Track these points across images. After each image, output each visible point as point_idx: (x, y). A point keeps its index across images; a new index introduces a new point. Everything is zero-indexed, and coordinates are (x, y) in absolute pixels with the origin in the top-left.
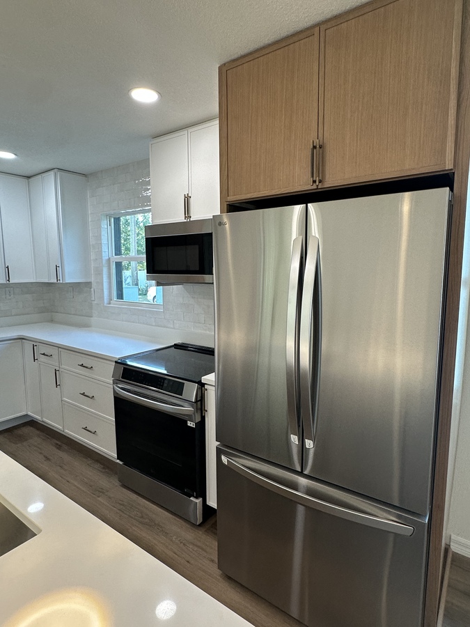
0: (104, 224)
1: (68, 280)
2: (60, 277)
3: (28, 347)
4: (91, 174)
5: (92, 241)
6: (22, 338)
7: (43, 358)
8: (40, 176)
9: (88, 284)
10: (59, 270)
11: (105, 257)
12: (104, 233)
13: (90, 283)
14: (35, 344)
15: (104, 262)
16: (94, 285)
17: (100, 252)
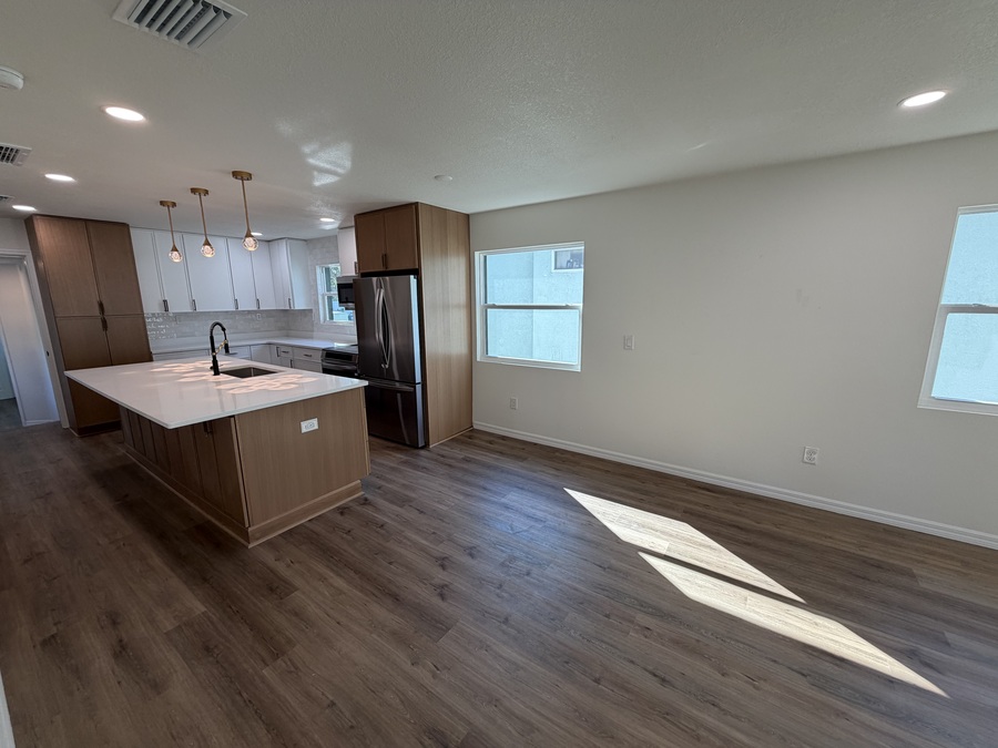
1: (297, 308)
2: (291, 306)
3: (274, 347)
6: (270, 344)
7: (283, 354)
8: (276, 242)
9: (311, 311)
10: (291, 301)
11: (320, 293)
14: (278, 346)
15: (320, 296)
16: (314, 312)
17: (317, 291)
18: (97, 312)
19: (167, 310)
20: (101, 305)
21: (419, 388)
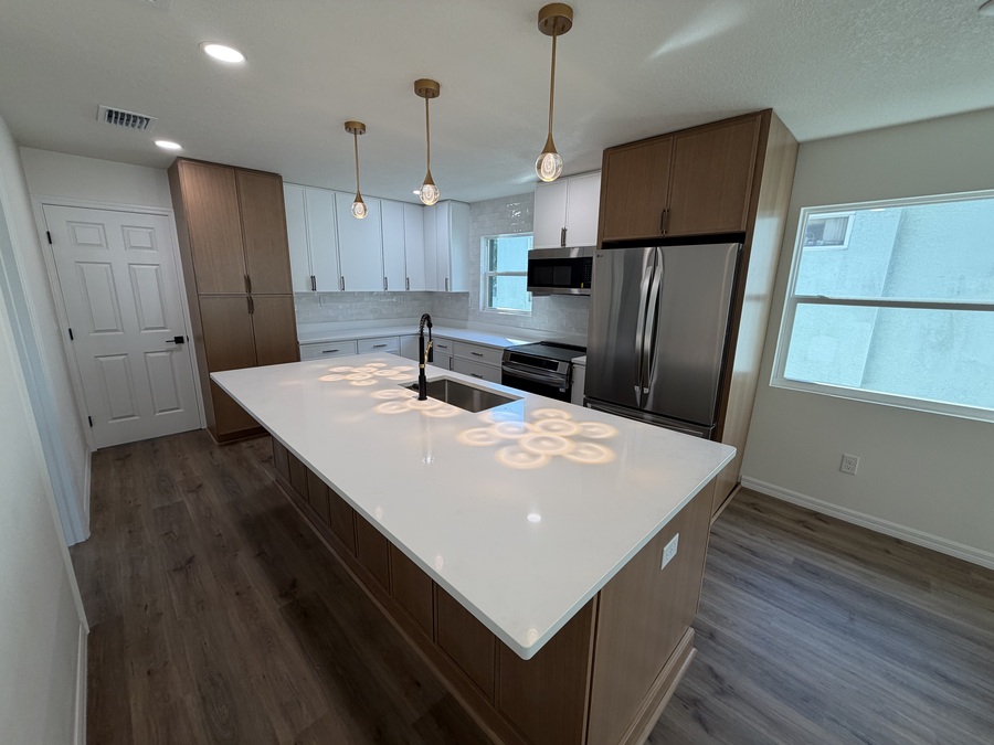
0: (483, 245)
1: (454, 290)
2: (448, 287)
4: (474, 203)
7: (438, 349)
9: (467, 294)
10: (449, 281)
11: (483, 272)
13: (472, 293)
15: (482, 276)
16: (471, 295)
17: (479, 268)
18: (243, 289)
19: (314, 289)
20: (248, 281)
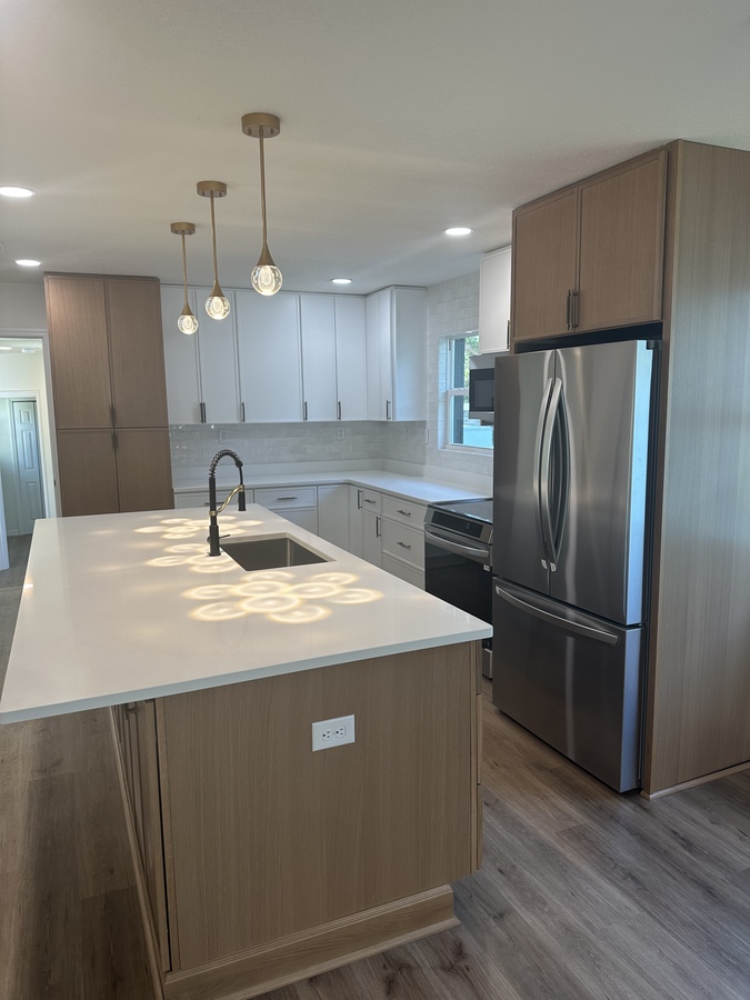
0: (443, 349)
1: (399, 418)
2: (391, 415)
3: (354, 491)
4: (431, 287)
5: (429, 371)
6: (349, 484)
7: (366, 506)
8: (376, 295)
9: (422, 424)
10: (390, 405)
11: (442, 389)
12: (442, 361)
13: (425, 422)
14: (361, 489)
15: (440, 395)
16: (428, 426)
17: (436, 385)
18: (107, 423)
19: (203, 419)
20: (113, 411)
21: (633, 639)
